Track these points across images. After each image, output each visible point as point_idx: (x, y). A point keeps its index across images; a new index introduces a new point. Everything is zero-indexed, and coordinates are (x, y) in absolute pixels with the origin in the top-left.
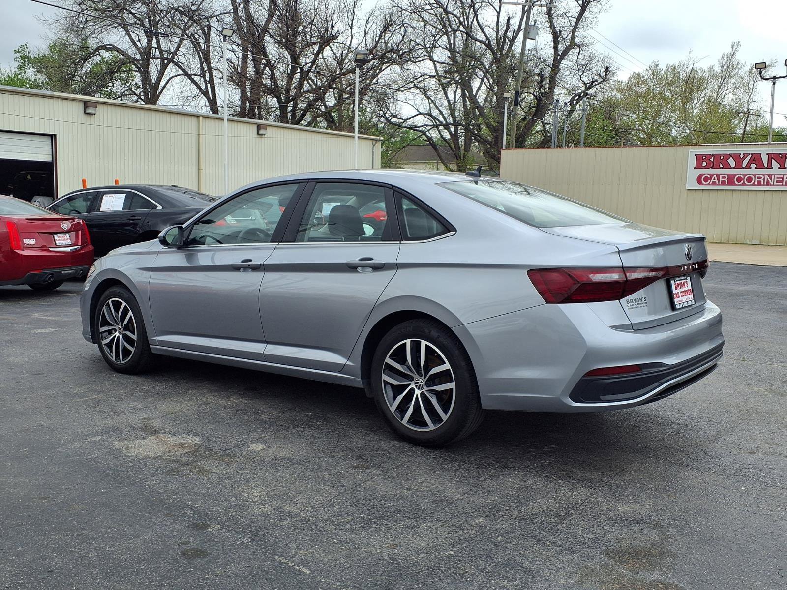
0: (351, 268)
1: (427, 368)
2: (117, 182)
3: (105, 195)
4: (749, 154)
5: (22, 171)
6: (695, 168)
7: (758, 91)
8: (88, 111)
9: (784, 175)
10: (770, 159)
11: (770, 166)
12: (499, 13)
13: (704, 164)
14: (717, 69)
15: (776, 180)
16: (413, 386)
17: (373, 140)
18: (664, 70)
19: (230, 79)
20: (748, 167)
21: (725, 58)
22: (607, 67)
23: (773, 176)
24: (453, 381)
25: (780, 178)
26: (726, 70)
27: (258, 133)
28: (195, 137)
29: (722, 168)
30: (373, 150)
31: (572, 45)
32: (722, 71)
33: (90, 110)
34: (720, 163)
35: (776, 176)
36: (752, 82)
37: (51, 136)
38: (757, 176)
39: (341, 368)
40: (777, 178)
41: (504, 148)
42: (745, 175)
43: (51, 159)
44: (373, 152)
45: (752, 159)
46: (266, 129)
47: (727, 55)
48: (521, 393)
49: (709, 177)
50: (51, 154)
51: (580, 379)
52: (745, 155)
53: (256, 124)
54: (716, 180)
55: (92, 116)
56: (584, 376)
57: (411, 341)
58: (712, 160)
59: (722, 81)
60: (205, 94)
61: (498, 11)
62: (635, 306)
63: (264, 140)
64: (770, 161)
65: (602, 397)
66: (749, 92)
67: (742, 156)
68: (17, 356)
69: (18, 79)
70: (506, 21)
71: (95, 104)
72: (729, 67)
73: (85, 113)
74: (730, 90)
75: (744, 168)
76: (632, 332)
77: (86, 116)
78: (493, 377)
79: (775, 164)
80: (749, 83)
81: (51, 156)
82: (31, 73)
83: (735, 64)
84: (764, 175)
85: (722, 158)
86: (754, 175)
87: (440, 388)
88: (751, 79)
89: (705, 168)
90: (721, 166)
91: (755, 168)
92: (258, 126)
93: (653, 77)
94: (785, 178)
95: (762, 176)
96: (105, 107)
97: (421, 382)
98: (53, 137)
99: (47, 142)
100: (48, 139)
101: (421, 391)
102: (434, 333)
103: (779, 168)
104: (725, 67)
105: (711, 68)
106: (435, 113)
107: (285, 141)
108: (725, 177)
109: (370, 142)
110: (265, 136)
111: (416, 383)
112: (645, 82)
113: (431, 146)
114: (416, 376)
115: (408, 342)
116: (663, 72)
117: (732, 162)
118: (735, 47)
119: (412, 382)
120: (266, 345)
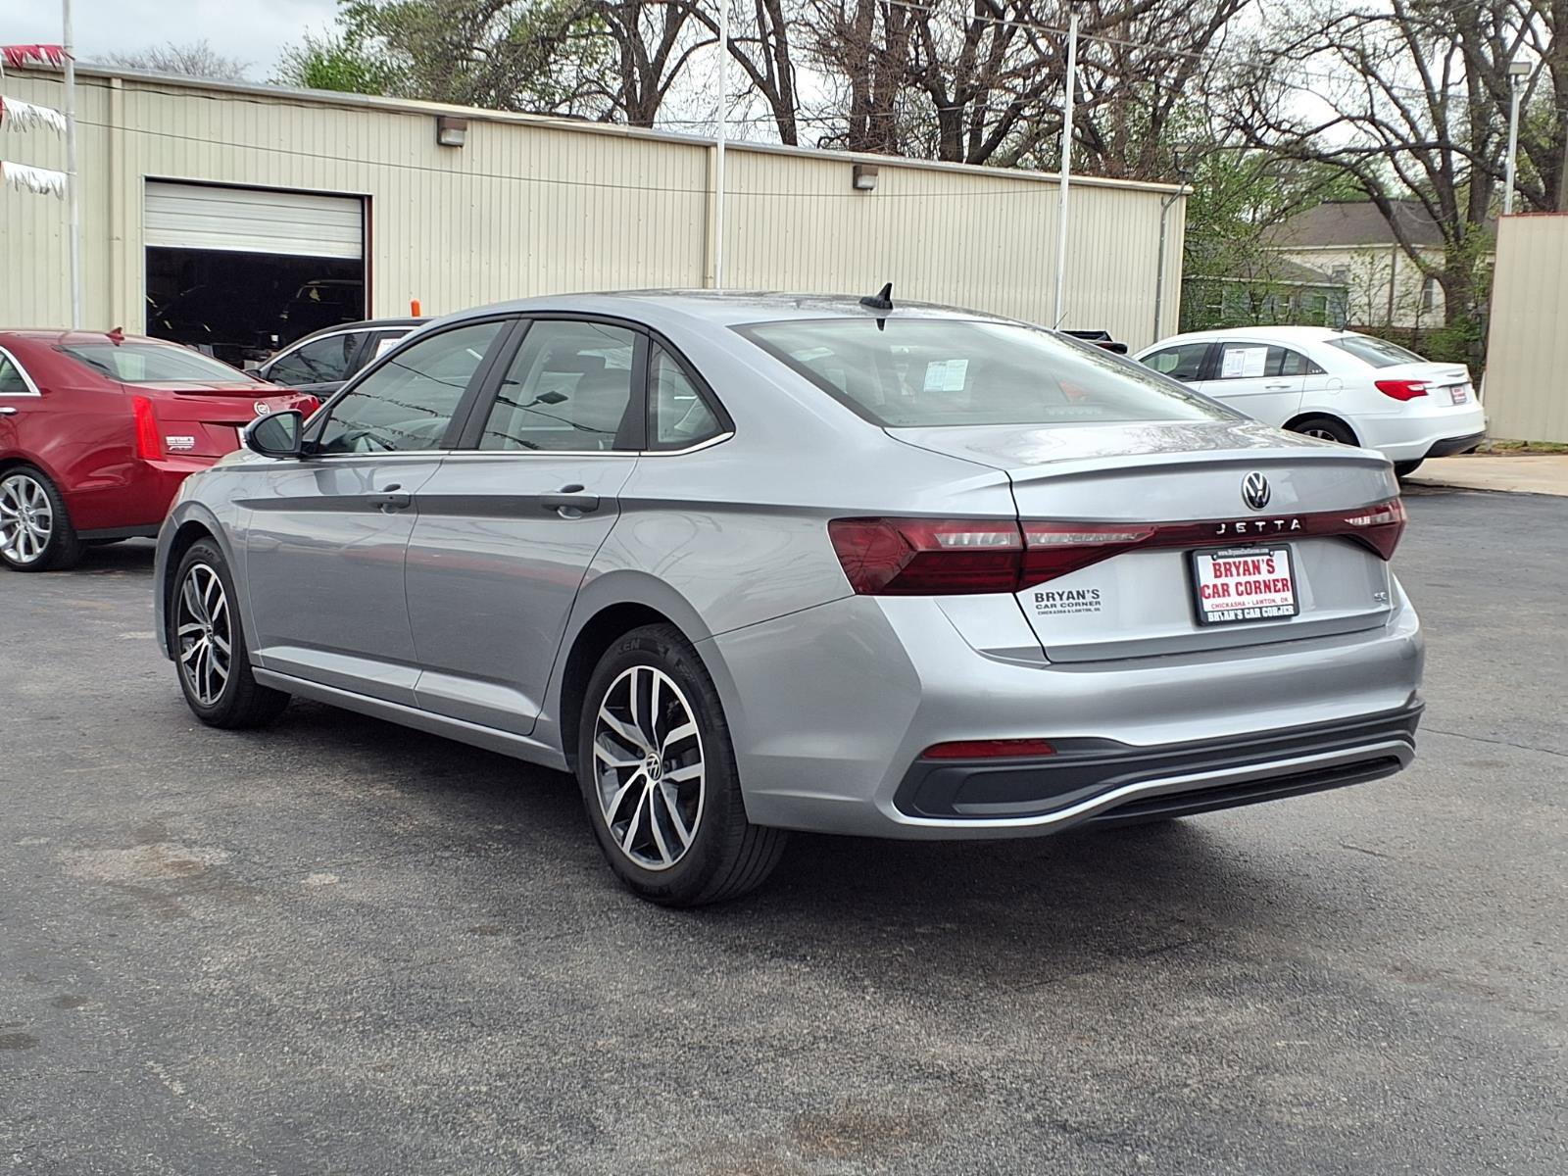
0: (546, 508)
1: (662, 731)
2: (415, 308)
3: (383, 341)
5: (314, 279)
8: (446, 138)
16: (643, 770)
17: (1164, 193)
19: (823, 46)
24: (700, 761)
27: (855, 186)
28: (698, 198)
30: (1163, 219)
33: (450, 137)
37: (361, 198)
39: (531, 727)
41: (1508, 211)
43: (360, 253)
44: (1163, 226)
46: (876, 175)
50: (360, 240)
51: (912, 765)
53: (853, 162)
55: (454, 149)
56: (918, 758)
57: (639, 670)
60: (765, 85)
62: (1059, 608)
63: (869, 202)
65: (958, 808)
68: (42, 683)
69: (346, 62)
71: (462, 123)
73: (439, 143)
76: (1044, 667)
77: (443, 153)
78: (762, 753)
81: (360, 246)
82: (373, 46)
87: (681, 775)
92: (855, 168)
96: (486, 129)
97: (656, 763)
98: (365, 201)
99: (351, 214)
100: (356, 206)
101: (654, 782)
106: (1389, 114)
107: (924, 203)
109: (1157, 199)
110: (874, 192)
111: (648, 764)
113: (1373, 204)
114: (647, 749)
115: (633, 671)
119: (643, 763)
120: (419, 672)
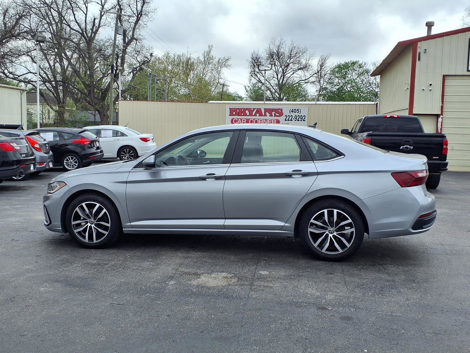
0: (288, 176)
1: (338, 223)
4: (256, 109)
6: (229, 115)
7: (223, 73)
9: (272, 119)
10: (265, 111)
11: (265, 115)
12: (86, 15)
13: (234, 113)
14: (202, 59)
15: (268, 122)
18: (172, 56)
20: (255, 115)
21: (206, 53)
22: (151, 54)
23: (267, 120)
24: (353, 228)
25: (270, 121)
26: (207, 60)
29: (243, 116)
31: (133, 38)
32: (205, 60)
34: (242, 113)
35: (269, 120)
36: (219, 68)
38: (260, 120)
39: (281, 228)
40: (269, 121)
42: (254, 119)
44: (21, 98)
45: (257, 111)
47: (207, 52)
48: (390, 229)
49: (237, 120)
51: (417, 220)
52: (254, 109)
54: (240, 122)
56: (418, 218)
57: (327, 210)
58: (238, 111)
59: (205, 65)
61: (86, 13)
64: (265, 112)
66: (219, 73)
67: (252, 110)
70: (93, 20)
72: (208, 59)
74: (209, 71)
75: (253, 116)
79: (268, 114)
80: (218, 68)
83: (211, 56)
84: (263, 119)
85: (243, 110)
86: (259, 119)
87: (346, 232)
88: (219, 65)
89: (235, 115)
90: (242, 114)
91: (259, 116)
93: (167, 60)
94: (272, 121)
95: (262, 120)
97: (333, 230)
101: (332, 234)
102: (342, 206)
103: (270, 116)
104: (206, 58)
105: (198, 58)
108: (244, 120)
109: (19, 91)
111: (329, 231)
112: (162, 63)
114: (330, 227)
116: (172, 58)
117: (247, 112)
118: (210, 48)
119: (327, 231)
120: (225, 220)
